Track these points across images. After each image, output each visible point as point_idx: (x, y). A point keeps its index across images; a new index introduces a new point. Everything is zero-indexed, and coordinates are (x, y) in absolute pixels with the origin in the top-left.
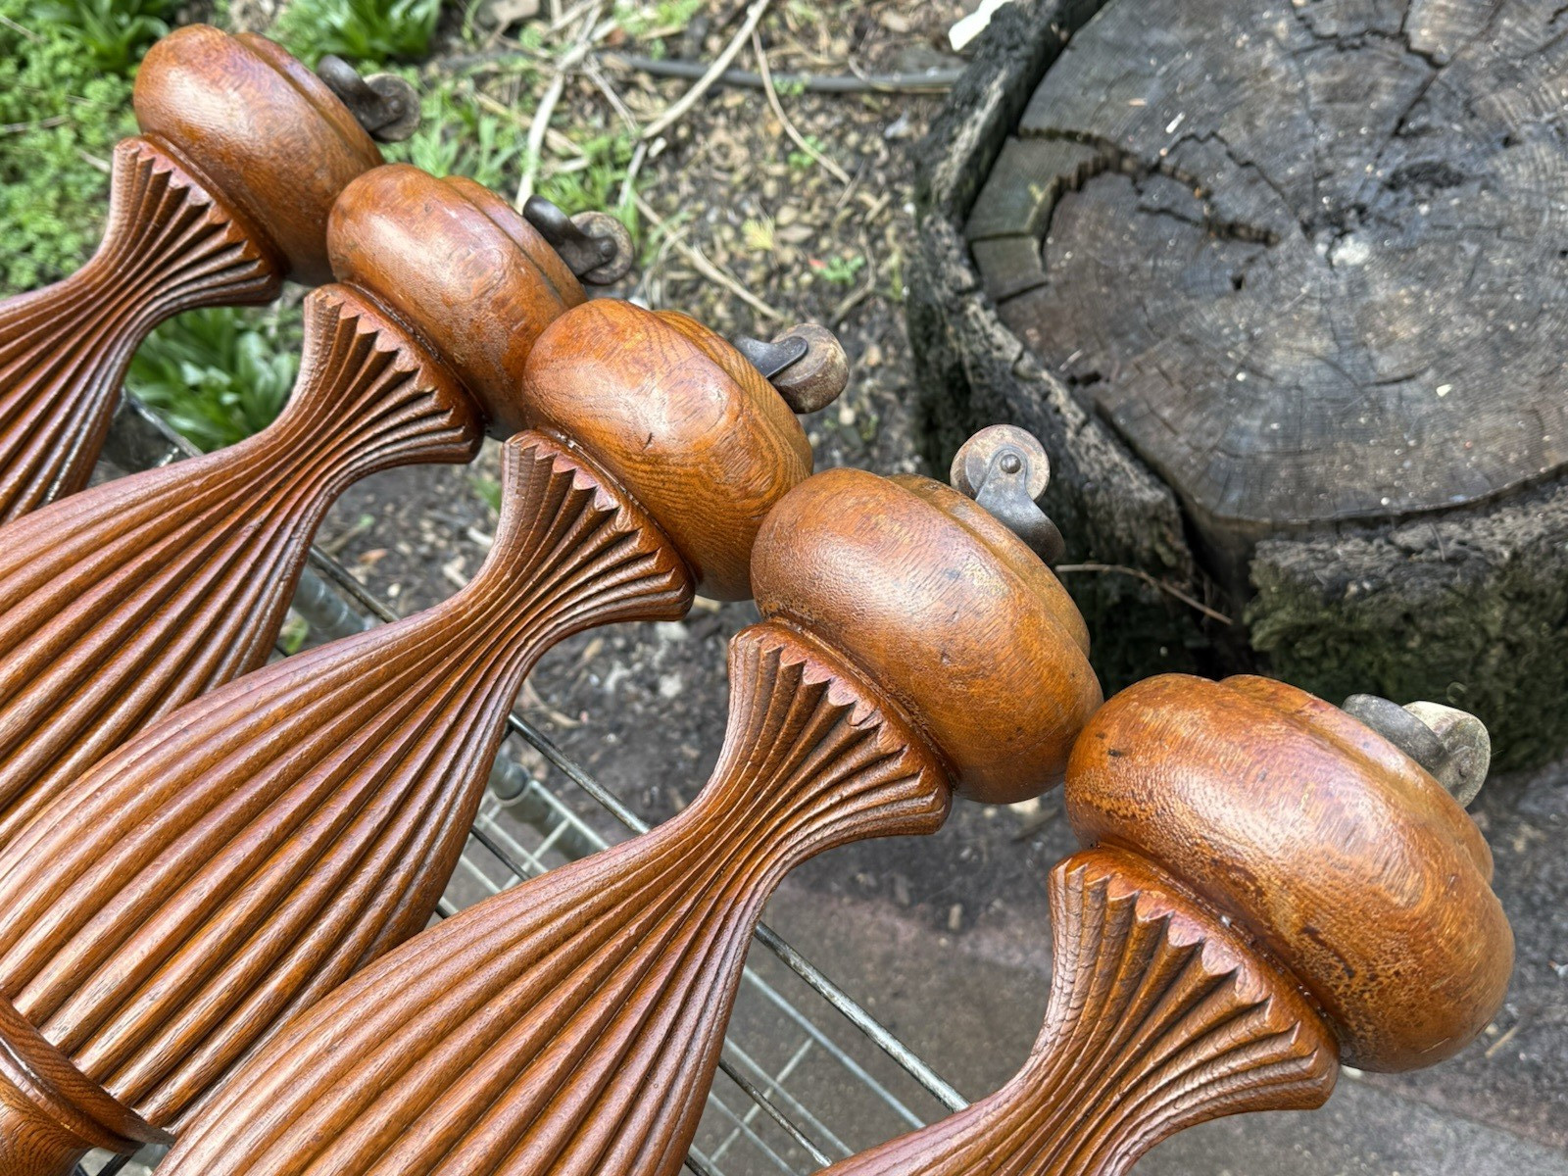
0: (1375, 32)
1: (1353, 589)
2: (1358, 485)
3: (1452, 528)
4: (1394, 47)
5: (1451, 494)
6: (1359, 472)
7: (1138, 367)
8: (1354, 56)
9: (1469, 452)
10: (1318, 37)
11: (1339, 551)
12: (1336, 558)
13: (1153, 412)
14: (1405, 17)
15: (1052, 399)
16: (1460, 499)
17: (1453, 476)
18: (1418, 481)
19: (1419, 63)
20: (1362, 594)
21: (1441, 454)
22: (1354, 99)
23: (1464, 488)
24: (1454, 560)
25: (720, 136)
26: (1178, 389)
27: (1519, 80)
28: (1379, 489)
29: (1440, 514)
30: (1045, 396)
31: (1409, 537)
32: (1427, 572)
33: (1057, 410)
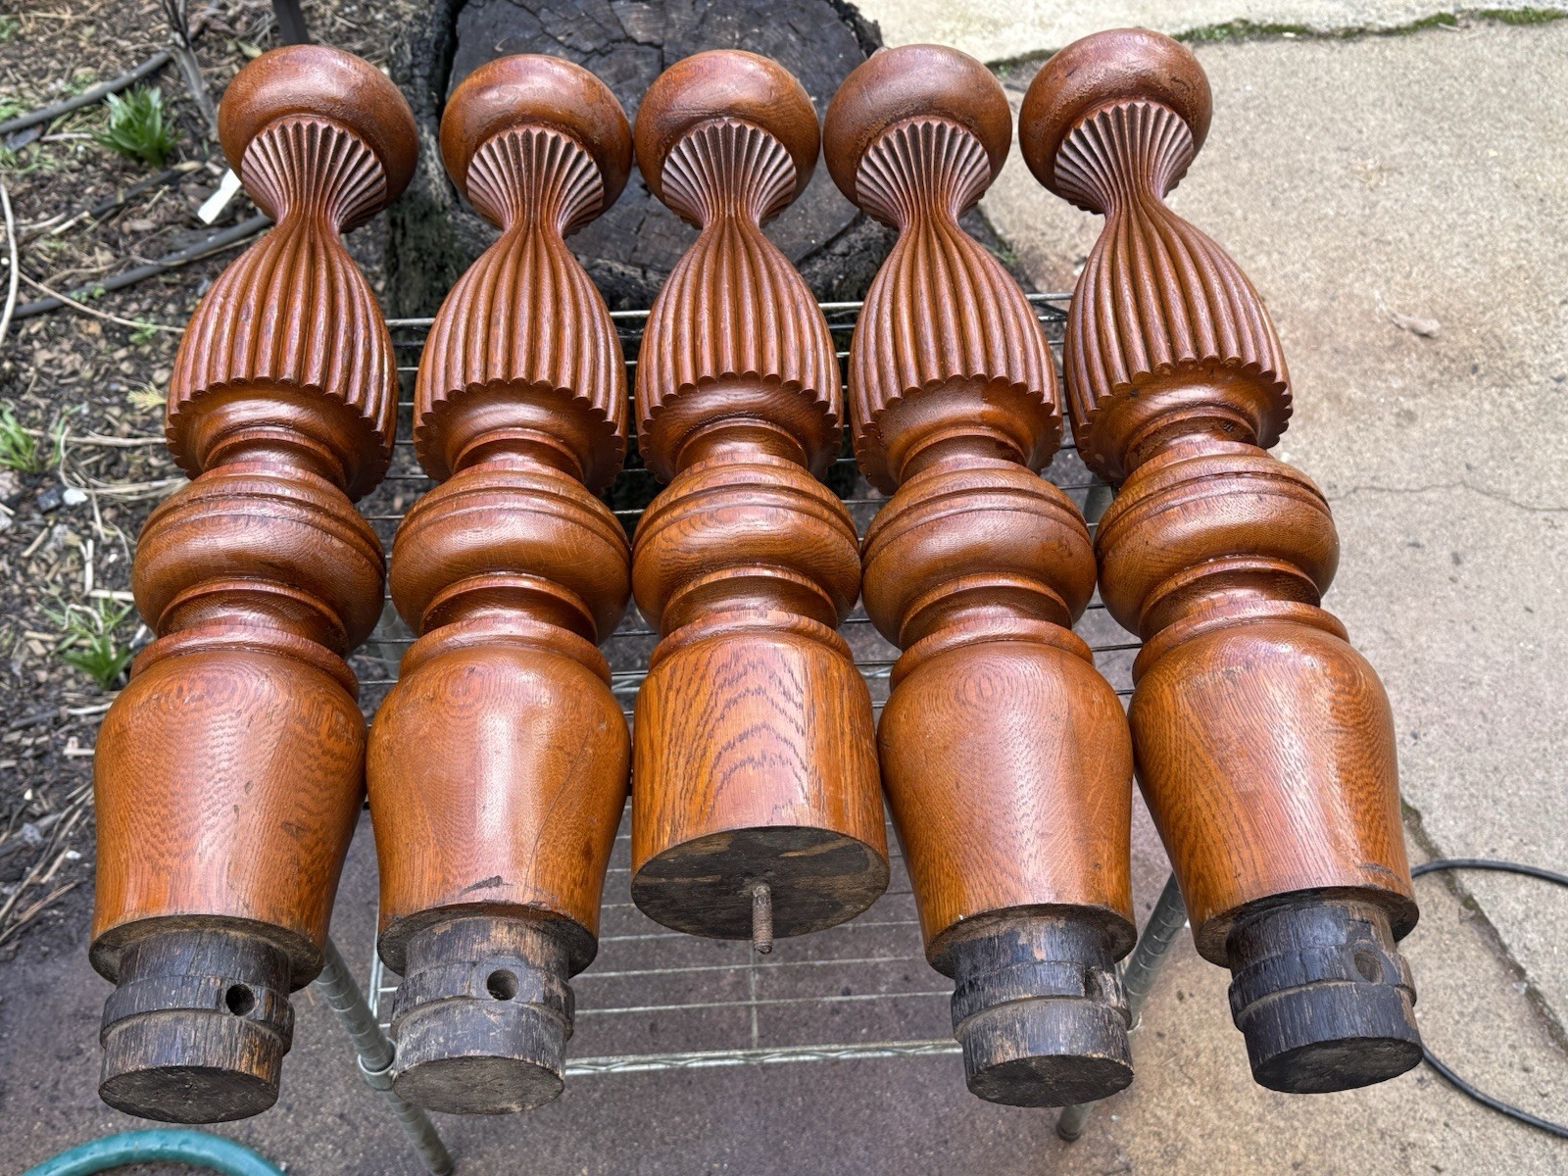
0: (614, 41)
1: (835, 282)
2: (795, 241)
3: (853, 237)
4: (628, 45)
5: (839, 224)
6: (791, 235)
7: (643, 237)
8: (613, 56)
9: (830, 203)
10: (586, 53)
11: (816, 269)
12: (817, 274)
13: (671, 254)
14: (622, 28)
15: (615, 270)
16: (844, 225)
17: (832, 217)
18: (819, 226)
19: (647, 49)
20: (841, 282)
21: (819, 210)
22: (631, 77)
23: (840, 220)
24: (867, 248)
25: (42, 356)
26: (674, 239)
27: (703, 39)
28: (806, 238)
29: (843, 233)
30: (610, 270)
31: (840, 247)
32: (860, 259)
33: (623, 274)
